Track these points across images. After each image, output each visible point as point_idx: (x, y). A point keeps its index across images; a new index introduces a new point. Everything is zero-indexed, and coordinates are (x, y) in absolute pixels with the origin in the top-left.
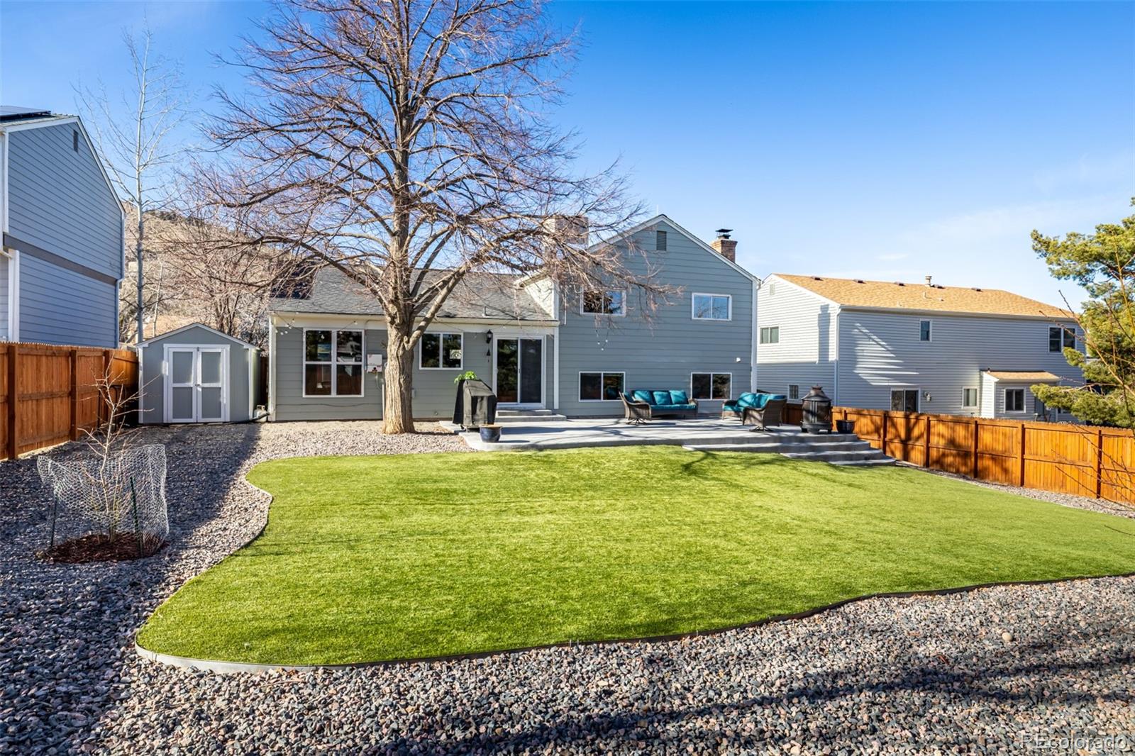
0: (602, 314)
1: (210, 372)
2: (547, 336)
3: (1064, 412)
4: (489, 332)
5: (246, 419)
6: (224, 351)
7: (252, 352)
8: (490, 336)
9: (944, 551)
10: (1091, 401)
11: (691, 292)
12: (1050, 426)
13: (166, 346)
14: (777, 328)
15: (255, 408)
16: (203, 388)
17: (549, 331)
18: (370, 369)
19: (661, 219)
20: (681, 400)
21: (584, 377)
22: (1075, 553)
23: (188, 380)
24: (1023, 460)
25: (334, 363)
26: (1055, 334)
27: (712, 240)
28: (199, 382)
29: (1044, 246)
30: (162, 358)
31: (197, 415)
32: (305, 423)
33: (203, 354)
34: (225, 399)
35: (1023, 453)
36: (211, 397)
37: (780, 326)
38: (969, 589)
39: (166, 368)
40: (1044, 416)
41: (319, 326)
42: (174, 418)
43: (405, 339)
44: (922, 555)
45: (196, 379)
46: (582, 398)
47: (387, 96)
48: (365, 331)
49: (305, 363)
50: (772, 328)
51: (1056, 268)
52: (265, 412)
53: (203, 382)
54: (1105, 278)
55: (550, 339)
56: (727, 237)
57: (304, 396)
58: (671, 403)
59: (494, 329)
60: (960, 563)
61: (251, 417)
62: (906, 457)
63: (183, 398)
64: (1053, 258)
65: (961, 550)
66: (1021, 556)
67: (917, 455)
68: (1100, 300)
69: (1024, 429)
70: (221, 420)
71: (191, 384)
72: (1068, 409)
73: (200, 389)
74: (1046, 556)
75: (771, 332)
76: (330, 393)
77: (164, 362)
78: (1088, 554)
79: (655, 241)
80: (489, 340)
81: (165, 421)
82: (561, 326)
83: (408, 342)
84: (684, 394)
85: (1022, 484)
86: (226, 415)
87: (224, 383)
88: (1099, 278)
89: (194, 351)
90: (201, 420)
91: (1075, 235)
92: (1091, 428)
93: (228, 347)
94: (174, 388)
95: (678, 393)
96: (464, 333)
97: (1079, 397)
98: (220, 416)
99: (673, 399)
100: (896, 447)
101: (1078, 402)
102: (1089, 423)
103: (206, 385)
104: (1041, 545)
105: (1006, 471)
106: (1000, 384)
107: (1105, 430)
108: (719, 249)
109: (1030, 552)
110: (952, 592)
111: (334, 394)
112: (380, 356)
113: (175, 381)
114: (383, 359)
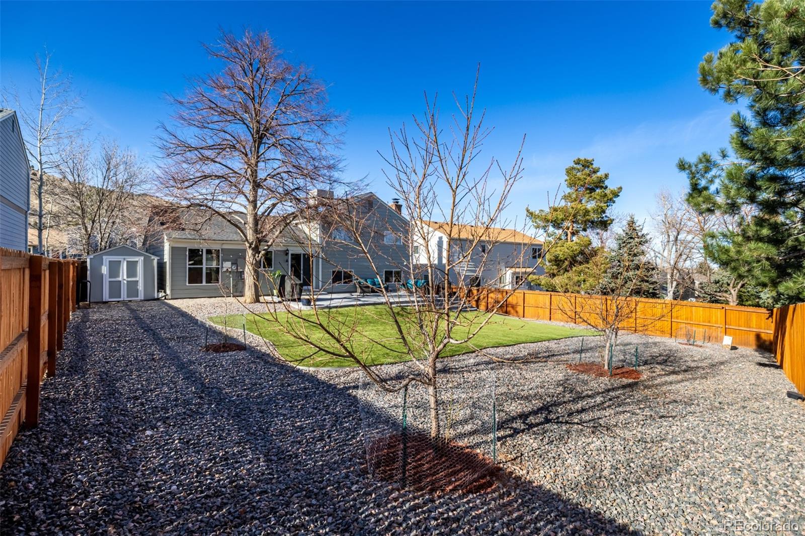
1: (132, 271)
2: (316, 252)
3: (538, 286)
4: (287, 250)
5: (153, 298)
6: (140, 260)
7: (155, 260)
8: (287, 252)
9: (504, 336)
10: (548, 281)
11: (384, 231)
12: (533, 292)
13: (104, 257)
15: (158, 291)
16: (127, 281)
18: (225, 269)
19: (369, 194)
21: (334, 272)
22: (542, 335)
23: (118, 276)
24: (524, 307)
25: (204, 266)
26: (535, 251)
27: (391, 204)
28: (125, 277)
29: (531, 214)
30: (102, 264)
31: (124, 296)
32: (188, 299)
33: (127, 261)
34: (141, 287)
35: (524, 303)
36: (132, 286)
38: (515, 345)
39: (105, 270)
40: (531, 288)
41: (196, 247)
42: (110, 298)
43: (257, 255)
44: (499, 338)
45: (123, 276)
46: (333, 283)
47: (251, 133)
48: (222, 249)
49: (188, 266)
51: (535, 224)
52: (164, 294)
53: (127, 278)
54: (553, 229)
55: (318, 253)
56: (397, 202)
57: (187, 284)
59: (289, 248)
60: (511, 339)
61: (156, 297)
62: (478, 306)
63: (115, 287)
64: (534, 220)
65: (510, 336)
66: (527, 336)
67: (482, 307)
68: (551, 239)
69: (524, 294)
70: (139, 298)
71: (120, 279)
72: (539, 285)
73: (125, 282)
74: (534, 336)
76: (202, 283)
77: (103, 267)
78: (546, 335)
79: (367, 205)
80: (287, 254)
81: (104, 300)
82: (322, 247)
83: (258, 257)
85: (524, 317)
86: (141, 296)
87: (140, 277)
88: (551, 229)
89: (122, 260)
90: (126, 299)
91: (542, 211)
92: (548, 293)
93: (142, 258)
94: (110, 281)
96: (274, 250)
97: (544, 280)
98: (138, 297)
100: (474, 303)
101: (543, 282)
102: (547, 291)
103: (129, 279)
104: (533, 334)
105: (517, 312)
106: (514, 274)
107: (552, 293)
108: (394, 208)
109: (530, 335)
110: (510, 345)
111: (204, 283)
112: (230, 263)
113: (110, 277)
114: (232, 264)
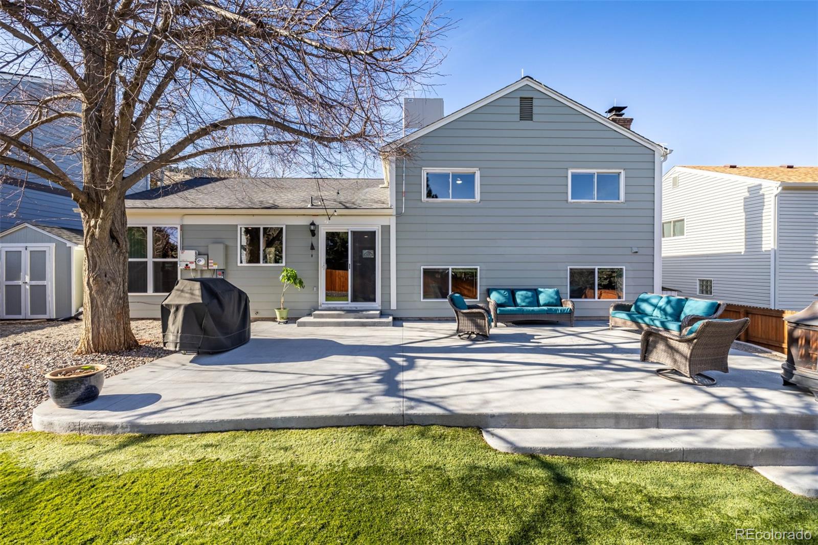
0: (450, 199)
1: (38, 270)
2: (382, 226)
4: (313, 224)
5: (68, 316)
6: (50, 249)
7: (74, 250)
8: (312, 227)
11: (567, 169)
14: (683, 220)
16: (31, 286)
17: (385, 221)
18: (183, 265)
19: (525, 82)
20: (552, 300)
21: (426, 272)
23: (18, 278)
25: (150, 260)
28: (27, 279)
31: (26, 312)
33: (31, 252)
34: (50, 296)
36: (38, 295)
37: (685, 218)
41: (135, 222)
42: (6, 314)
45: (25, 277)
46: (425, 297)
48: (181, 226)
50: (675, 222)
53: (31, 280)
55: (386, 229)
58: (539, 305)
59: (319, 221)
61: (73, 314)
63: (13, 295)
70: (46, 317)
71: (20, 283)
73: (28, 287)
75: (674, 226)
76: (146, 291)
79: (518, 110)
80: (313, 233)
82: (399, 215)
84: (557, 293)
86: (50, 313)
87: (49, 280)
89: (23, 250)
90: (29, 316)
93: (53, 245)
94: (6, 286)
95: (551, 291)
96: (286, 226)
98: (45, 313)
99: (542, 302)
103: (34, 283)
111: (150, 291)
112: (193, 252)
113: (7, 280)
114: (199, 254)
